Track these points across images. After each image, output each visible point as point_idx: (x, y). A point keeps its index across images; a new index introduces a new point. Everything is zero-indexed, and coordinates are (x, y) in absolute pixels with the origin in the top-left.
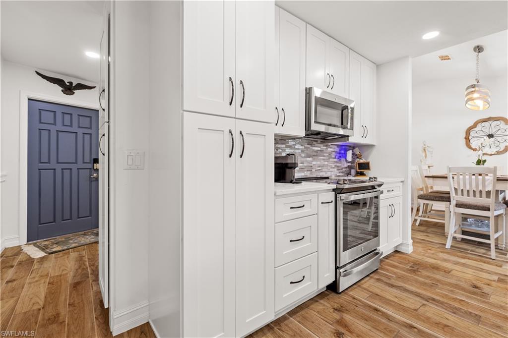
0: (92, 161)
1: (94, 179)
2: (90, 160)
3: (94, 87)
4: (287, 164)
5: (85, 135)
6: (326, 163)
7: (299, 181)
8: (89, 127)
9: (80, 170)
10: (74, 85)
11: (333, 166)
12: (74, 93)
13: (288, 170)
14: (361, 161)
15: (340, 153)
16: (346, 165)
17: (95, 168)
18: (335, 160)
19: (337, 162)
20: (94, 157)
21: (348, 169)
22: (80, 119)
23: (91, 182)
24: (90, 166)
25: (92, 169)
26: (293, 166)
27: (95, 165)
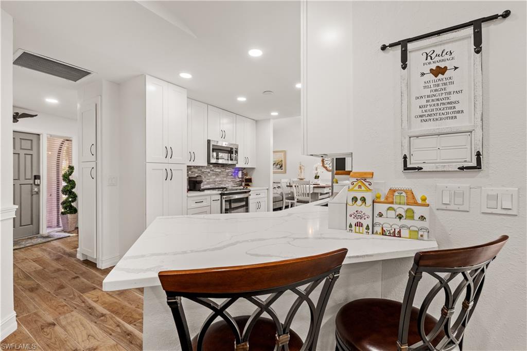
0: (33, 178)
1: (35, 193)
2: (32, 177)
3: (36, 115)
4: (196, 181)
5: (27, 156)
6: (225, 179)
7: (203, 190)
8: (30, 148)
9: (22, 185)
10: (20, 114)
11: (230, 180)
12: (18, 121)
13: (197, 185)
14: (247, 177)
15: (234, 173)
16: (238, 180)
17: (36, 183)
18: (232, 177)
19: (233, 178)
20: (35, 173)
21: (240, 182)
22: (22, 142)
23: (32, 195)
24: (32, 182)
25: (33, 185)
26: (201, 182)
27: (36, 181)
